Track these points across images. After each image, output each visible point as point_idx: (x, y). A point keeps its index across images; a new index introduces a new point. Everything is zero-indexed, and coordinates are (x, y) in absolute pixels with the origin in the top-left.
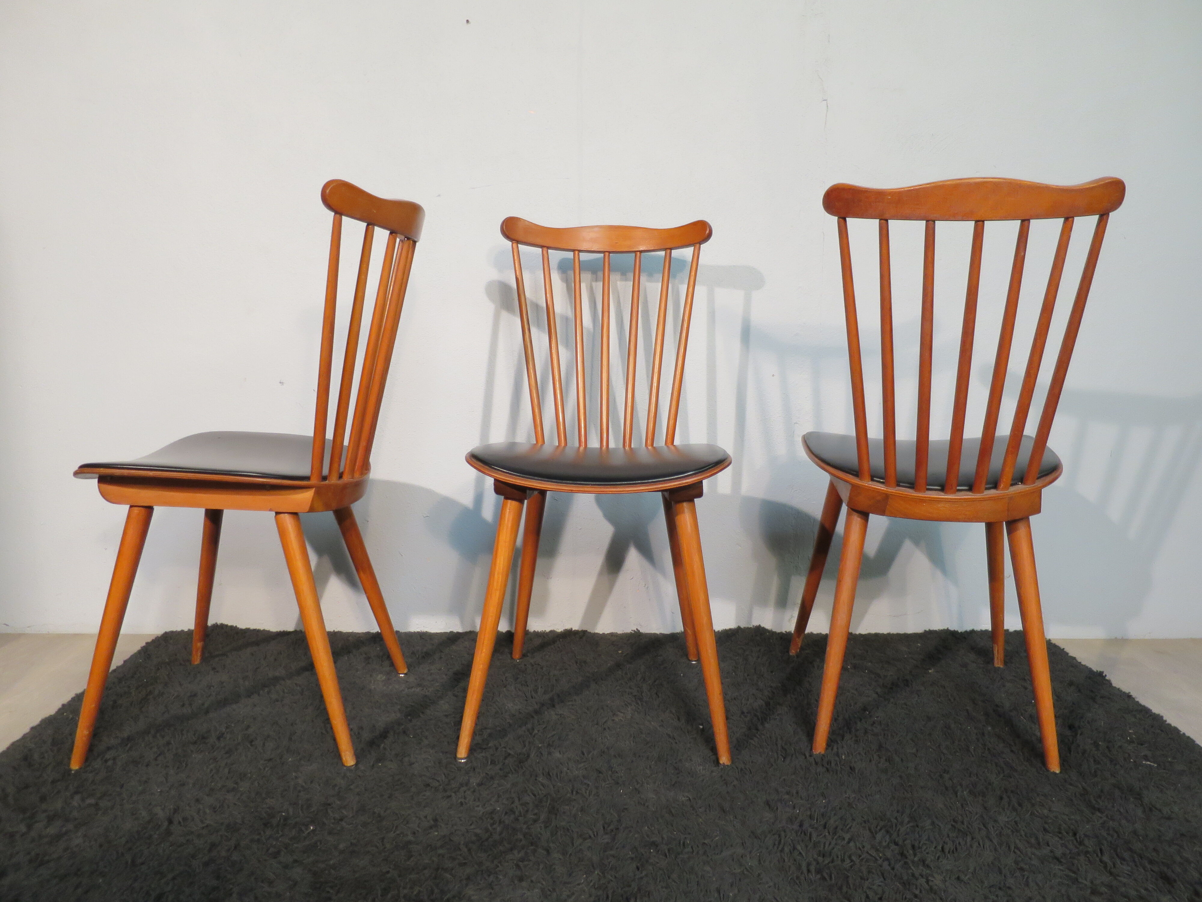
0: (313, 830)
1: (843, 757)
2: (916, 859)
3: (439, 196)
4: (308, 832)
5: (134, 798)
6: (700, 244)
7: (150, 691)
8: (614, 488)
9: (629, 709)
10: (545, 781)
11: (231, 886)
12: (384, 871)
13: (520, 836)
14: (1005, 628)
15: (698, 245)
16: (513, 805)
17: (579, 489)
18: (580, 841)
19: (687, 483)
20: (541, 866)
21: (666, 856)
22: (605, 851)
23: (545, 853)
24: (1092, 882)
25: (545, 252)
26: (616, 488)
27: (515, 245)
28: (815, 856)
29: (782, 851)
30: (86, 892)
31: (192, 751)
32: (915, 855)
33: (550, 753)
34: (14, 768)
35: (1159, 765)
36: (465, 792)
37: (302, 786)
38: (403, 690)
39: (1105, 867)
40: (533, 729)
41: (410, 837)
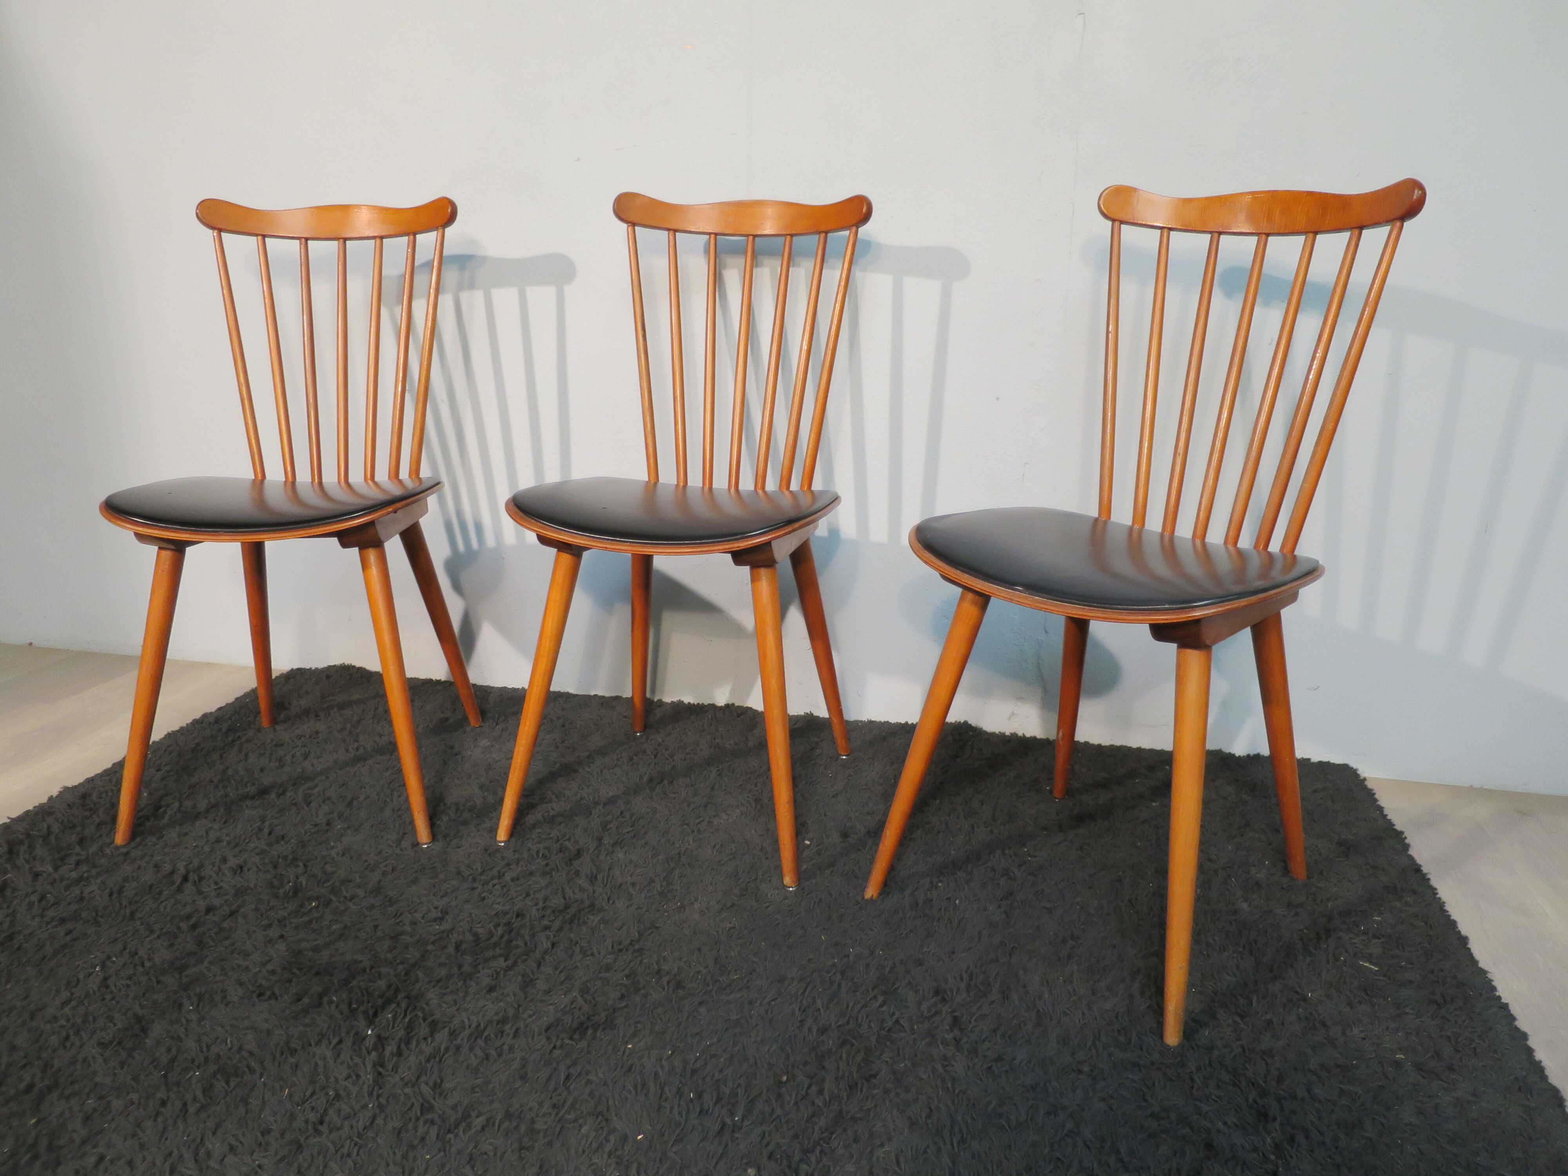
0: (315, 907)
3: (578, 160)
4: (311, 907)
5: (167, 850)
6: (858, 228)
7: (239, 737)
8: (653, 548)
11: (208, 953)
14: (1299, 754)
15: (854, 229)
17: (614, 547)
19: (739, 547)
21: (664, 989)
22: (600, 973)
25: (671, 237)
26: (656, 548)
27: (630, 229)
30: (75, 940)
34: (69, 805)
37: (333, 859)
38: (500, 761)
41: (408, 928)
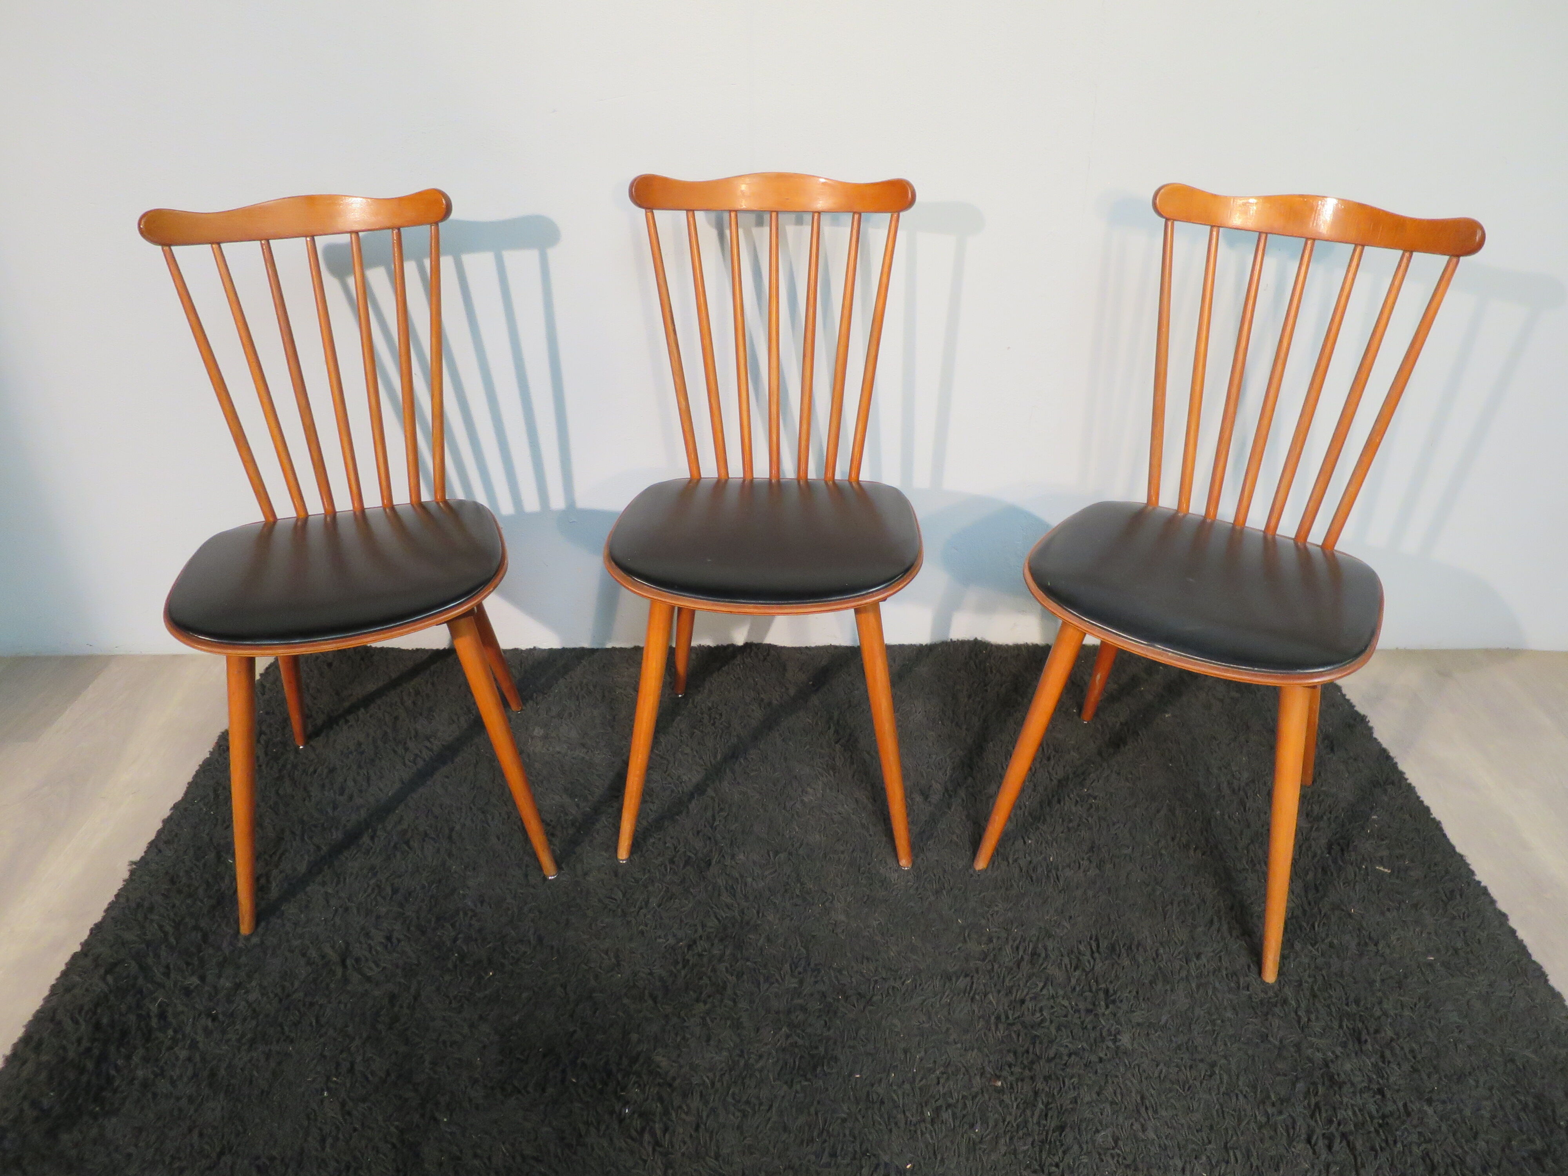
0: (493, 975)
1: (1051, 859)
2: (1107, 1013)
4: (488, 977)
6: (899, 212)
9: (820, 783)
10: (729, 900)
11: (421, 1052)
12: (571, 1030)
13: (705, 980)
15: (894, 213)
16: (696, 936)
18: (766, 986)
20: (729, 1023)
21: (855, 1007)
22: (792, 1000)
23: (732, 1004)
24: (1281, 1042)
25: (690, 217)
28: (1006, 1008)
29: (973, 999)
31: (347, 858)
32: (1107, 1007)
33: (733, 857)
35: (1393, 871)
36: (645, 916)
37: (472, 910)
39: (1299, 1022)
40: (714, 820)
41: (593, 983)
